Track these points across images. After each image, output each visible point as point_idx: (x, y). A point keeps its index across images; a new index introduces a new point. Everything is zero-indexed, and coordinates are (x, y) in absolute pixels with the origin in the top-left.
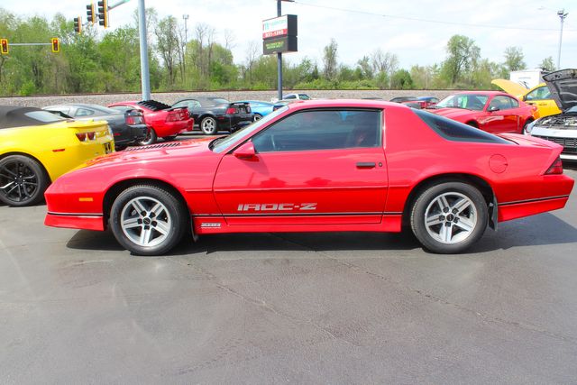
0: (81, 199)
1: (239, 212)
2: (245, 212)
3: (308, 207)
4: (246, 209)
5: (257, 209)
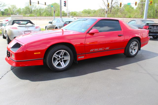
0: (35, 53)
1: (90, 52)
3: (107, 48)
4: (92, 51)
5: (95, 50)
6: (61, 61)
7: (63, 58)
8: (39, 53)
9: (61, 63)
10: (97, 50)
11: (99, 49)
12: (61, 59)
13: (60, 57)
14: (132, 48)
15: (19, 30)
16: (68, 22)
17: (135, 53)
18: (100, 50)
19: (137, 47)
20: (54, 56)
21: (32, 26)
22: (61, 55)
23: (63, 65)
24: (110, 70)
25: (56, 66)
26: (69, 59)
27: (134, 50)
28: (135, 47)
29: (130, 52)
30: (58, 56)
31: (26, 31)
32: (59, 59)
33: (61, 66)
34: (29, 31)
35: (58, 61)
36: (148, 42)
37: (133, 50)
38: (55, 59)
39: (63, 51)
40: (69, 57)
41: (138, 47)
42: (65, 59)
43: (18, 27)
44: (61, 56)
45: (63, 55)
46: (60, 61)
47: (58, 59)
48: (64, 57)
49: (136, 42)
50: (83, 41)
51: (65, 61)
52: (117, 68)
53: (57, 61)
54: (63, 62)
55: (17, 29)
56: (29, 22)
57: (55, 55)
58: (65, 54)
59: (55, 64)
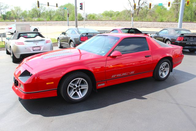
0: (47, 84)
1: (112, 78)
2: (115, 77)
3: (132, 72)
4: (114, 76)
5: (118, 76)
6: (78, 91)
7: (80, 87)
8: (53, 83)
9: (78, 93)
10: (120, 75)
11: (122, 74)
12: (78, 88)
13: (76, 86)
14: (162, 70)
15: (26, 46)
16: (86, 34)
17: (165, 76)
18: (124, 75)
19: (167, 69)
20: (69, 85)
22: (77, 83)
23: (81, 96)
24: (135, 99)
25: (73, 96)
26: (87, 88)
27: (165, 72)
28: (165, 68)
29: (160, 75)
30: (74, 85)
31: (34, 47)
32: (76, 88)
33: (78, 96)
34: (38, 47)
35: (75, 90)
36: (181, 62)
37: (163, 72)
38: (70, 89)
39: (80, 79)
40: (87, 85)
41: (169, 69)
42: (82, 88)
44: (78, 85)
45: (80, 83)
46: (76, 91)
47: (74, 88)
48: (82, 86)
49: (167, 63)
50: (103, 64)
51: (82, 91)
52: (144, 97)
53: (73, 91)
54: (80, 91)
55: (24, 44)
56: (38, 34)
57: (71, 84)
58: (83, 83)
59: (71, 95)
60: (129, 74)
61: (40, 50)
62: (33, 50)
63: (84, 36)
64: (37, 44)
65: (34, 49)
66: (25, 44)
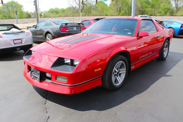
0: (96, 70)
1: (140, 59)
8: (100, 69)
9: (117, 78)
11: (145, 55)
12: (118, 73)
13: (116, 70)
15: (6, 39)
17: (166, 55)
19: (167, 48)
20: (113, 70)
21: (22, 32)
23: (120, 81)
24: (163, 77)
25: (115, 83)
26: (125, 72)
31: (15, 40)
32: (116, 73)
34: (20, 39)
39: (121, 62)
40: (125, 69)
42: (120, 73)
43: (3, 34)
45: (119, 68)
46: (116, 76)
47: (115, 73)
49: (167, 43)
53: (114, 76)
54: (119, 76)
55: (2, 37)
56: (12, 26)
59: (113, 81)
60: (149, 55)
61: (22, 43)
62: (14, 44)
63: (64, 26)
64: (18, 36)
65: (15, 42)
66: (4, 38)
